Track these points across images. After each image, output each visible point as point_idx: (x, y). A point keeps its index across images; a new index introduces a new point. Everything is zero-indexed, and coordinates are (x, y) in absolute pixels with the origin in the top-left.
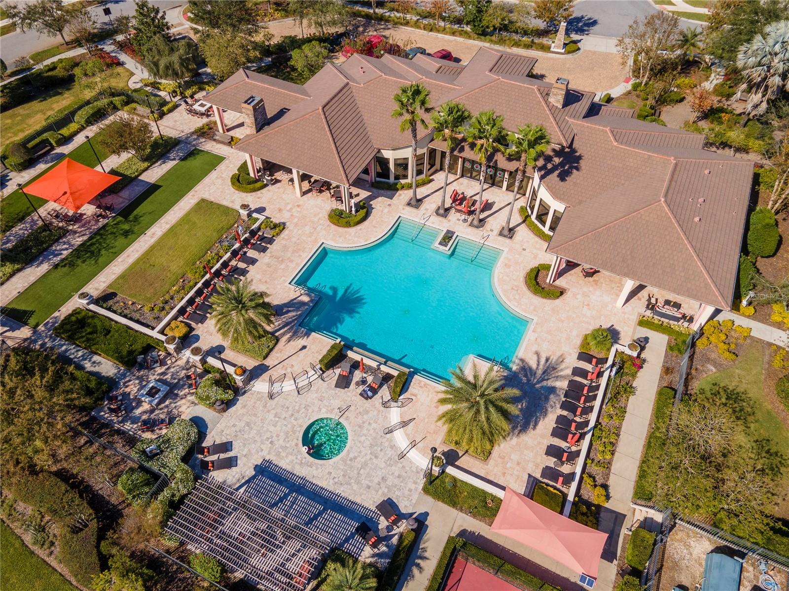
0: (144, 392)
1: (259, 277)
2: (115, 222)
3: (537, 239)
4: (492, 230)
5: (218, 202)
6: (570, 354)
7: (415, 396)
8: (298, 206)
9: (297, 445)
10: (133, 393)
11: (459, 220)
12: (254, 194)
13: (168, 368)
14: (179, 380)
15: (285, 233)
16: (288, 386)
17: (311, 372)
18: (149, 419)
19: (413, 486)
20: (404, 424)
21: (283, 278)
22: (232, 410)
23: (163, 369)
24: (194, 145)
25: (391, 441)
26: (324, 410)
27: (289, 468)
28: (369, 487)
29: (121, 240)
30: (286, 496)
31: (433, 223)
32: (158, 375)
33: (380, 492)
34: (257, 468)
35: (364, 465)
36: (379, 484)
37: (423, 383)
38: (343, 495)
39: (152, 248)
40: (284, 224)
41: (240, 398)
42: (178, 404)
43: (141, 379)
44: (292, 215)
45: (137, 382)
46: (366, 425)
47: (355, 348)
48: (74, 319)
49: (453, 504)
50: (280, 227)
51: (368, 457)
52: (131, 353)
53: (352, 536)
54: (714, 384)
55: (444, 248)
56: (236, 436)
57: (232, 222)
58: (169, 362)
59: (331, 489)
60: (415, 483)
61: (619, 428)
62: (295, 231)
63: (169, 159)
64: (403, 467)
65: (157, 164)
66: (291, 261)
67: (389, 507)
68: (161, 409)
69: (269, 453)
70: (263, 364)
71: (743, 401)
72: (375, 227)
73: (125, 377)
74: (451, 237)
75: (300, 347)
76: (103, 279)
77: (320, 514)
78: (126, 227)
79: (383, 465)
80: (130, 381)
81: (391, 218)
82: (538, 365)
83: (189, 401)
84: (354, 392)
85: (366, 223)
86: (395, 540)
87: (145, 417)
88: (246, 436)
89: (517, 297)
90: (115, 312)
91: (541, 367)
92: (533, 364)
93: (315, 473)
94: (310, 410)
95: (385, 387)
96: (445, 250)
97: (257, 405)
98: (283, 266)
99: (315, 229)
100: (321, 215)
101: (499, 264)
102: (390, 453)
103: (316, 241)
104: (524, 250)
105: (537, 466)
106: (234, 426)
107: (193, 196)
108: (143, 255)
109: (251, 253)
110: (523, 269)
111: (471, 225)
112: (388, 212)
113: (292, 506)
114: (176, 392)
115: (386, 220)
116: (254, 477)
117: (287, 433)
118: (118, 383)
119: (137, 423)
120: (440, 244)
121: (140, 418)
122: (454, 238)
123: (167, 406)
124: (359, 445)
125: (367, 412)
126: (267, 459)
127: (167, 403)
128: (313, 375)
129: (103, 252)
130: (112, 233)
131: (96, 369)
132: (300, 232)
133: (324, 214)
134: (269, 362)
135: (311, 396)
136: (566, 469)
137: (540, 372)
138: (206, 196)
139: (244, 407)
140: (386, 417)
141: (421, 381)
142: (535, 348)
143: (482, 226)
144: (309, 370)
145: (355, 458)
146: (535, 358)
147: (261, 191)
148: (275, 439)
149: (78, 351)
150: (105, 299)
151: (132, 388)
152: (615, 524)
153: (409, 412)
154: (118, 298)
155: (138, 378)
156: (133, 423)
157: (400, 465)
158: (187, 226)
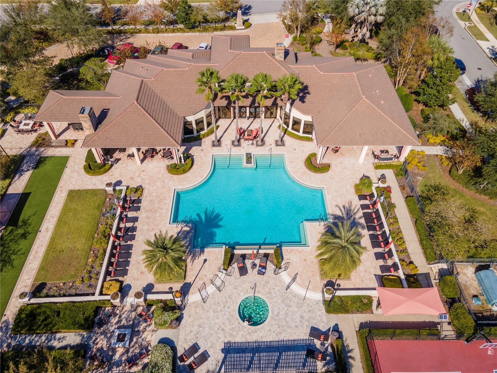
0: (113, 341)
1: (146, 228)
2: (8, 232)
3: (298, 141)
4: (271, 145)
5: (83, 189)
6: (354, 199)
7: (289, 259)
8: (143, 171)
9: (239, 323)
10: (104, 346)
11: (248, 145)
12: (106, 174)
13: (120, 316)
14: (133, 320)
15: (145, 193)
16: (211, 289)
17: (220, 274)
18: (128, 358)
19: (319, 313)
20: (294, 279)
21: (163, 222)
22: (183, 322)
23: (117, 319)
24: (38, 155)
25: (291, 293)
26: (242, 294)
27: (243, 340)
28: (297, 327)
29: (23, 243)
30: (252, 358)
31: (235, 152)
32: (115, 324)
33: (305, 326)
34: (223, 350)
35: (286, 315)
36: (301, 322)
37: (289, 250)
38: (285, 339)
39: (53, 240)
40: (141, 186)
41: (183, 312)
42: (143, 336)
43: (104, 333)
44: (142, 179)
45: (102, 337)
46: (272, 290)
47: (236, 247)
48: (23, 316)
49: (347, 312)
50: (139, 189)
51: (285, 308)
52: (86, 319)
53: (306, 360)
54: (426, 186)
55: (251, 165)
56: (197, 337)
57: (103, 198)
58: (118, 312)
59: (276, 339)
61: (399, 228)
62: (151, 188)
63: (23, 171)
64: (308, 304)
65: (16, 179)
66: (162, 209)
67: (315, 332)
68: (133, 347)
69: (225, 337)
70: (186, 283)
71: (441, 189)
72: (202, 167)
73: (91, 338)
74: (251, 157)
75: (203, 261)
76: (26, 277)
77: (279, 358)
78: (20, 231)
79: (296, 309)
80: (96, 339)
81: (208, 158)
82: (342, 212)
83: (150, 331)
84: (252, 274)
85: (194, 166)
86: (330, 350)
87: (124, 358)
88: (203, 334)
89: (308, 178)
90: (54, 296)
91: (344, 212)
92: (339, 213)
93: (261, 335)
94: (234, 298)
95: (268, 262)
96: (252, 165)
97: (197, 311)
98: (158, 214)
99: (164, 182)
100: (162, 172)
101: (287, 163)
102: (296, 300)
103: (169, 190)
104: (295, 149)
105: (375, 268)
106: (191, 331)
107: (61, 191)
108: (48, 247)
109: (131, 214)
110: (301, 161)
111: (257, 145)
112: (204, 154)
113: (260, 362)
114: (136, 329)
115: (206, 160)
116: (225, 358)
117: (228, 319)
118: (88, 344)
119: (121, 365)
120: (247, 163)
121: (121, 360)
122: (252, 156)
123: (136, 343)
124: (276, 304)
125: (268, 282)
126: (226, 341)
127: (135, 340)
128: (222, 275)
129: (13, 257)
130: (11, 240)
131: (64, 343)
132: (155, 188)
133: (164, 171)
134: (189, 280)
135: (228, 289)
136: (390, 262)
137: (345, 216)
138: (72, 187)
139: (190, 316)
140: (280, 281)
141: (287, 249)
142: (335, 203)
143: (264, 144)
144: (217, 273)
145: (279, 313)
146: (338, 209)
147: (111, 170)
148: (223, 326)
149: (40, 337)
150: (37, 291)
151: (102, 343)
152: (427, 280)
153: (292, 271)
154: (48, 286)
155: (102, 334)
156: (118, 366)
157: (306, 304)
158: (71, 214)
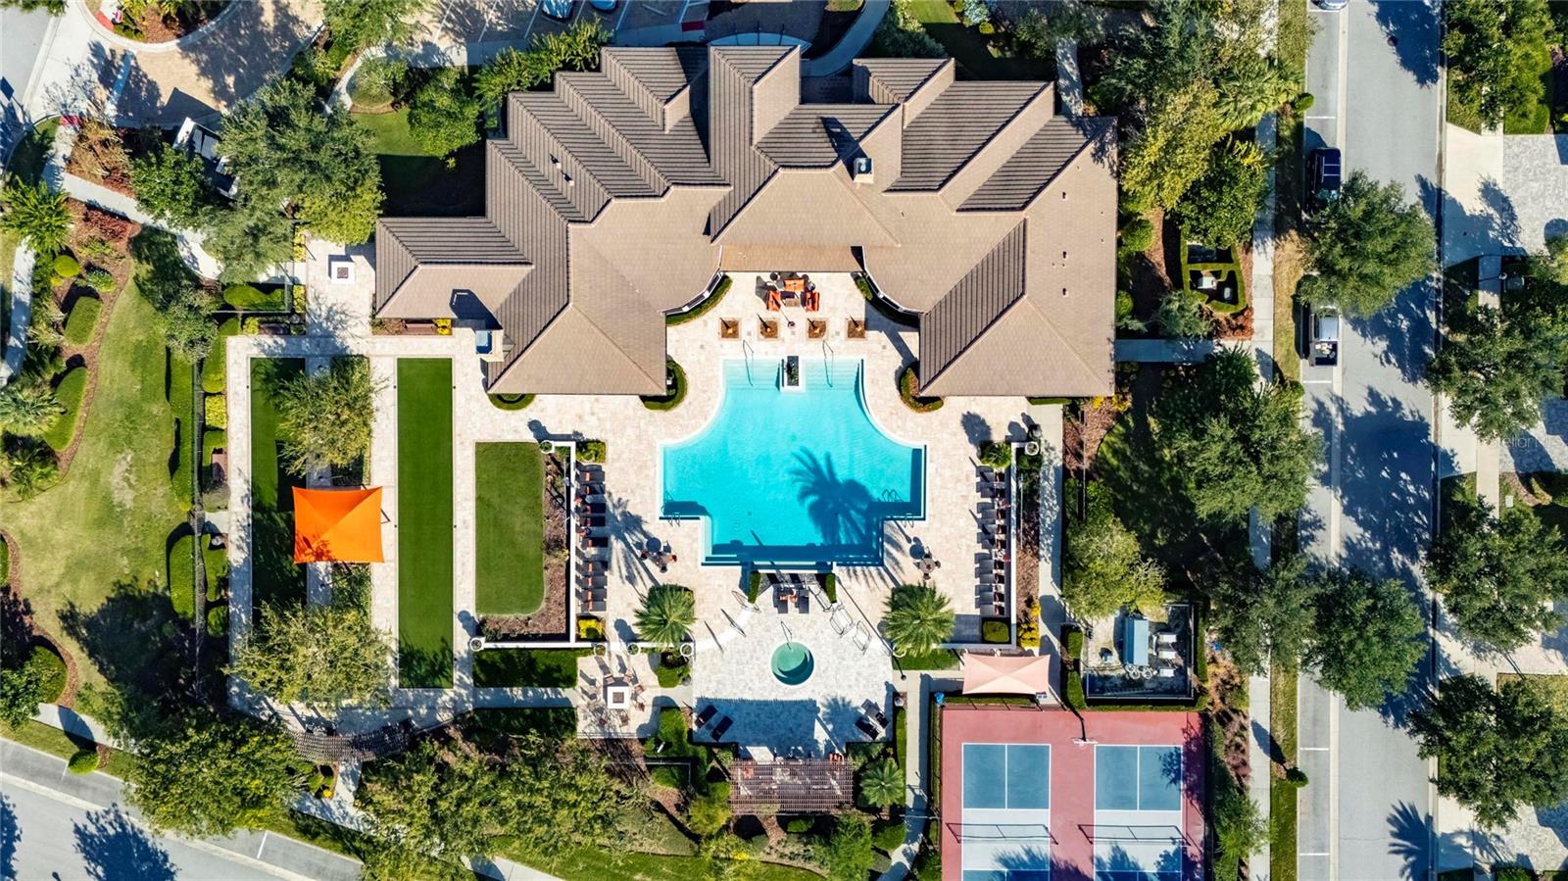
3: (893, 323)
4: (838, 333)
5: (499, 440)
7: (850, 588)
9: (774, 682)
15: (608, 451)
22: (689, 676)
24: (392, 355)
26: (777, 639)
31: (766, 353)
35: (837, 670)
37: (851, 572)
40: (599, 438)
41: (690, 666)
46: (821, 635)
51: (837, 662)
55: (796, 388)
60: (885, 664)
62: (619, 442)
72: (705, 392)
74: (797, 366)
75: (717, 588)
76: (463, 605)
79: (852, 663)
85: (690, 390)
89: (900, 423)
93: (801, 694)
94: (764, 644)
96: (800, 389)
97: (715, 661)
99: (639, 427)
101: (865, 384)
104: (884, 348)
106: (708, 689)
107: (462, 443)
108: (478, 556)
111: (810, 335)
112: (707, 358)
117: (758, 674)
120: (789, 384)
122: (800, 365)
124: (824, 656)
125: (815, 622)
128: (746, 609)
132: (625, 440)
133: (635, 400)
135: (757, 631)
138: (478, 436)
139: (705, 668)
141: (848, 571)
143: (824, 331)
145: (827, 668)
148: (750, 684)
